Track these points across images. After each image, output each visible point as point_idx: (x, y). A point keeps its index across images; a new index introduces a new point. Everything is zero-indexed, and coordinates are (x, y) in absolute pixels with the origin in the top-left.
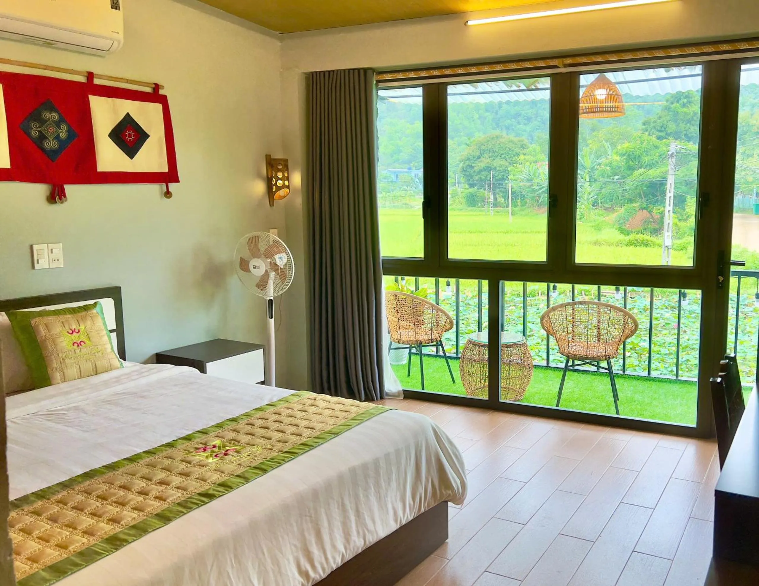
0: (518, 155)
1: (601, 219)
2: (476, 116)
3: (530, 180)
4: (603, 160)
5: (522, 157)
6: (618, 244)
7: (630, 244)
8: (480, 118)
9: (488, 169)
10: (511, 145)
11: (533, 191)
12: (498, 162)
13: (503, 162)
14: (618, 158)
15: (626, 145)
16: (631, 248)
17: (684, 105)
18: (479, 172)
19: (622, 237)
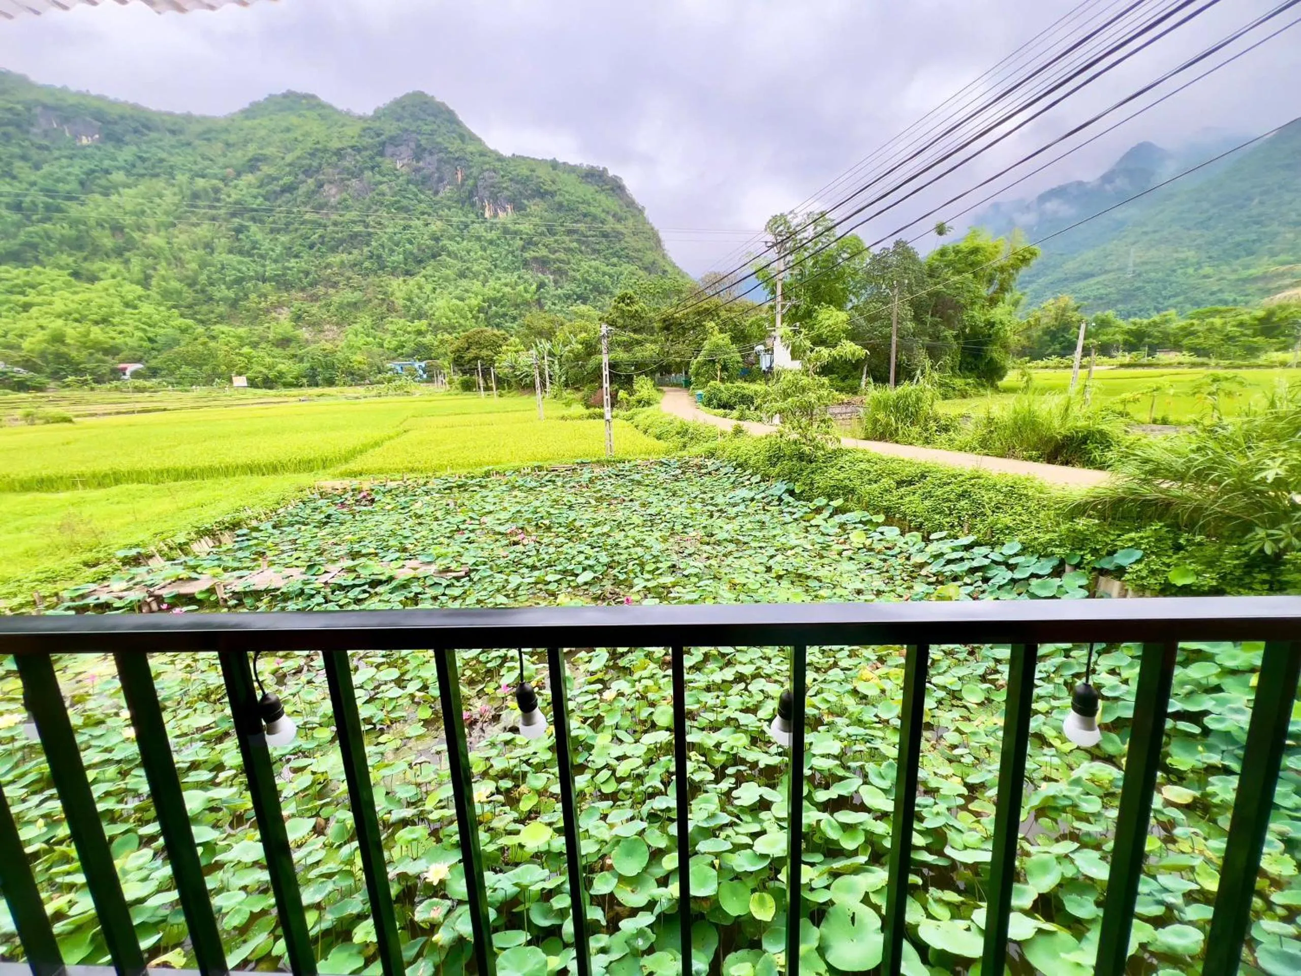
0: (501, 346)
1: (571, 396)
2: (470, 316)
3: (513, 367)
4: (568, 348)
5: (504, 348)
6: (581, 418)
7: (590, 417)
8: (473, 317)
9: (476, 358)
10: (495, 338)
11: (516, 376)
12: (484, 353)
13: (490, 353)
14: (580, 347)
15: (584, 335)
16: (591, 421)
17: (628, 305)
18: (469, 361)
19: (587, 412)
